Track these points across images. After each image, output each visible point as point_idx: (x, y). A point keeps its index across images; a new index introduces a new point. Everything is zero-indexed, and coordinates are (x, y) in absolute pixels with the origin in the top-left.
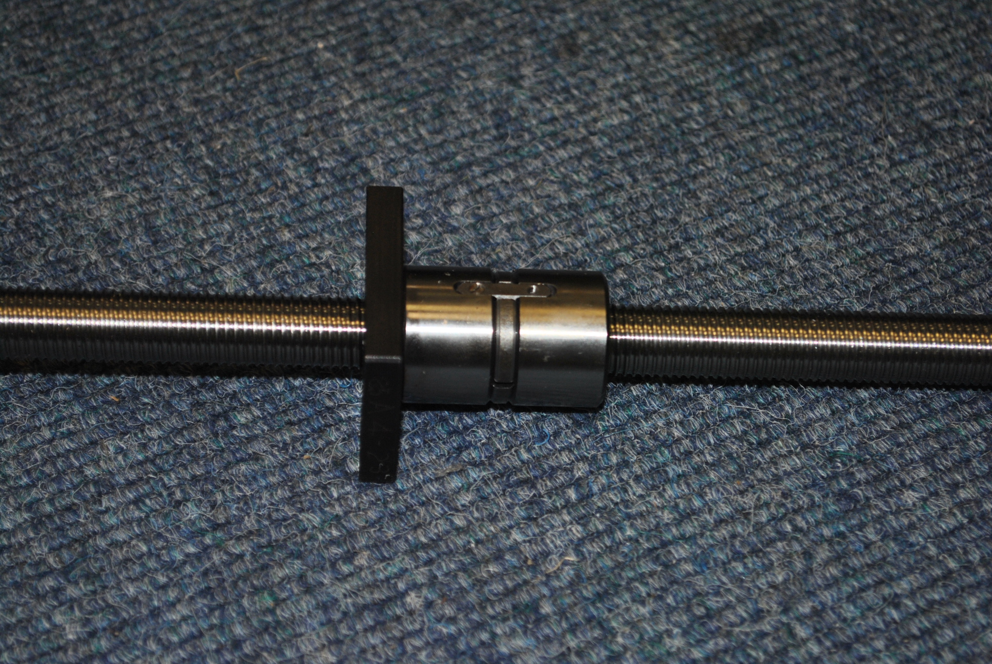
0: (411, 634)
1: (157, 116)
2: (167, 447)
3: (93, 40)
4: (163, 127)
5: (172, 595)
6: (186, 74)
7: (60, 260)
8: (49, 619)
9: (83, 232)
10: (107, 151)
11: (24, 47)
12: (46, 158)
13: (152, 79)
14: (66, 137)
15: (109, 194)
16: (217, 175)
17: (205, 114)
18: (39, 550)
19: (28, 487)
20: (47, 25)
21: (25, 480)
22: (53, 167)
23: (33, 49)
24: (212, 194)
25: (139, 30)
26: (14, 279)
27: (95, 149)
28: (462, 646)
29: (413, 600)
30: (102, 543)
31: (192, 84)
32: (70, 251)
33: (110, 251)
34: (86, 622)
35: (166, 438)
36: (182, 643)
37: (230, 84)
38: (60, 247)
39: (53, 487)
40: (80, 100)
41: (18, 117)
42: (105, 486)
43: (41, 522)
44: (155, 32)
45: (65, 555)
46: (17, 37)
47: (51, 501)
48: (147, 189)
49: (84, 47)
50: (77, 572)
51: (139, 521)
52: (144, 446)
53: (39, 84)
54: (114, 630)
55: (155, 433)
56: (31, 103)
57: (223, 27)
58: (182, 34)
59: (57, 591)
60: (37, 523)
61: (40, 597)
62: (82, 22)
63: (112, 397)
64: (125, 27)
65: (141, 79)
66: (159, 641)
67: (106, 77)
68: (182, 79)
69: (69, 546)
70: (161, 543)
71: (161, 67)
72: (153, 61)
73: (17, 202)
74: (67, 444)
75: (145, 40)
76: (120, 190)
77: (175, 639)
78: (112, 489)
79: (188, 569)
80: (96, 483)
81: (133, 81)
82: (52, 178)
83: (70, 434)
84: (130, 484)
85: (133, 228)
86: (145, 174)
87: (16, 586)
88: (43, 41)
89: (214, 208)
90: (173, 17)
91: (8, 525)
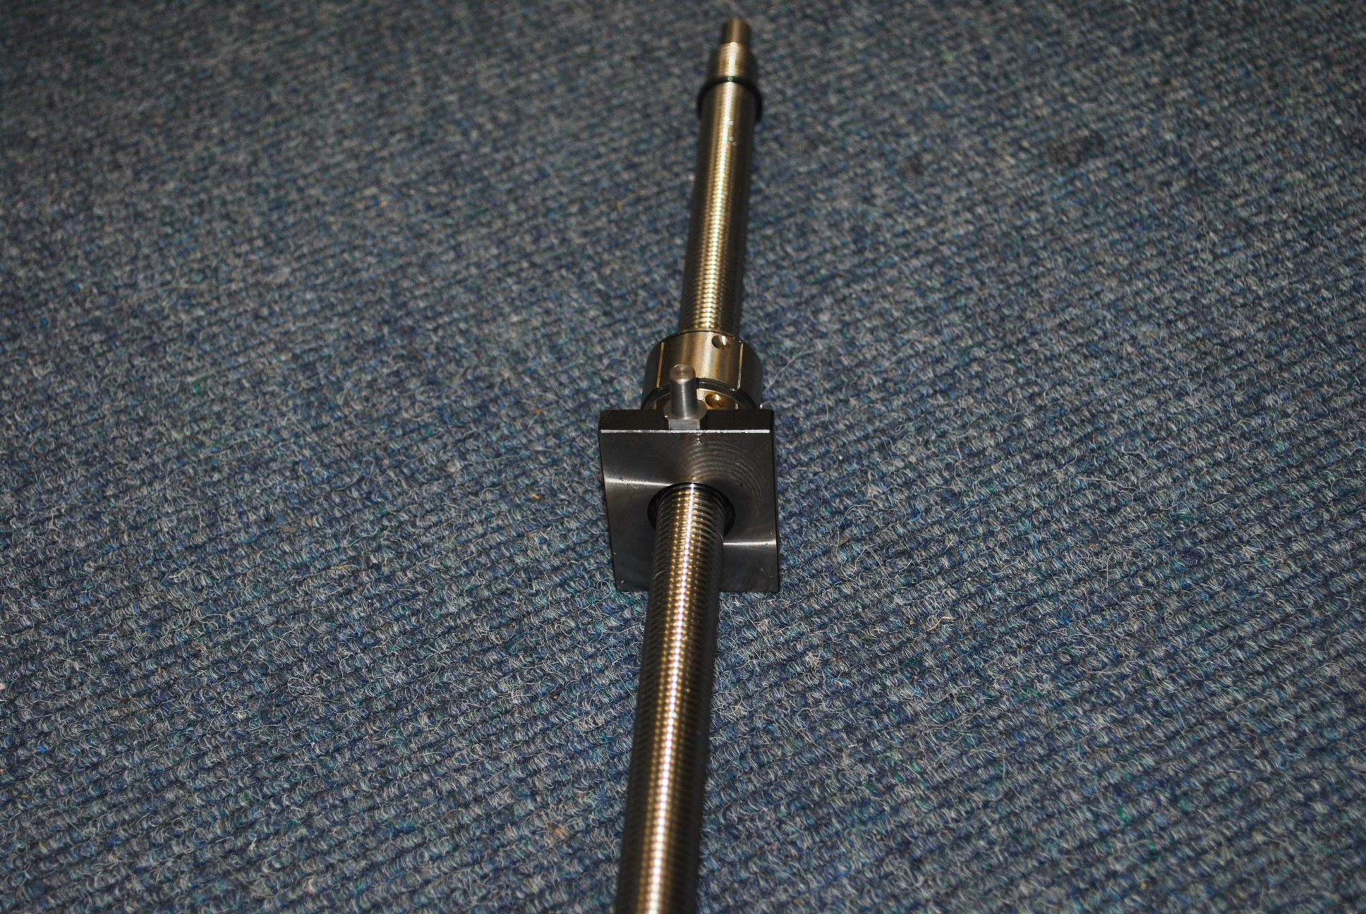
0: (811, 689)
1: (551, 248)
2: (585, 536)
3: (489, 185)
4: (557, 258)
5: (600, 662)
6: (574, 209)
7: (477, 379)
8: (496, 687)
9: (495, 353)
10: (510, 281)
11: (429, 194)
12: (457, 290)
13: (545, 216)
14: (473, 271)
15: (515, 319)
16: (609, 297)
17: (594, 244)
18: (482, 629)
19: (467, 576)
20: (448, 173)
21: (464, 570)
22: (464, 298)
23: (438, 195)
24: (606, 314)
25: (529, 172)
26: (439, 398)
27: (499, 280)
28: (857, 697)
29: (811, 659)
30: (536, 621)
31: (580, 218)
32: (485, 370)
33: (520, 368)
34: (528, 689)
35: (583, 529)
36: (612, 704)
37: (614, 216)
38: (476, 367)
39: (489, 575)
40: (483, 238)
41: (430, 255)
42: (534, 572)
43: (481, 605)
44: (543, 174)
45: (504, 631)
46: (422, 185)
47: (488, 587)
48: (548, 312)
49: (482, 191)
50: (516, 646)
51: (566, 600)
52: (564, 537)
53: (445, 226)
54: (552, 694)
55: (573, 525)
56: (440, 243)
57: (604, 166)
58: (567, 174)
59: (500, 664)
60: (478, 606)
61: (485, 669)
62: (478, 169)
63: (533, 495)
64: (517, 170)
65: (535, 216)
66: (592, 703)
67: (504, 216)
68: (571, 215)
69: (507, 625)
70: (586, 620)
71: (552, 204)
72: (544, 200)
73: (435, 330)
74: (498, 538)
75: (536, 181)
76: (525, 315)
77: (606, 700)
78: (540, 574)
79: (612, 640)
80: (526, 570)
81: (528, 219)
82: (464, 307)
83: (499, 529)
84: (555, 569)
85: (539, 348)
86: (545, 299)
87: (465, 660)
88: (445, 187)
89: (609, 326)
90: (558, 159)
91: (453, 609)
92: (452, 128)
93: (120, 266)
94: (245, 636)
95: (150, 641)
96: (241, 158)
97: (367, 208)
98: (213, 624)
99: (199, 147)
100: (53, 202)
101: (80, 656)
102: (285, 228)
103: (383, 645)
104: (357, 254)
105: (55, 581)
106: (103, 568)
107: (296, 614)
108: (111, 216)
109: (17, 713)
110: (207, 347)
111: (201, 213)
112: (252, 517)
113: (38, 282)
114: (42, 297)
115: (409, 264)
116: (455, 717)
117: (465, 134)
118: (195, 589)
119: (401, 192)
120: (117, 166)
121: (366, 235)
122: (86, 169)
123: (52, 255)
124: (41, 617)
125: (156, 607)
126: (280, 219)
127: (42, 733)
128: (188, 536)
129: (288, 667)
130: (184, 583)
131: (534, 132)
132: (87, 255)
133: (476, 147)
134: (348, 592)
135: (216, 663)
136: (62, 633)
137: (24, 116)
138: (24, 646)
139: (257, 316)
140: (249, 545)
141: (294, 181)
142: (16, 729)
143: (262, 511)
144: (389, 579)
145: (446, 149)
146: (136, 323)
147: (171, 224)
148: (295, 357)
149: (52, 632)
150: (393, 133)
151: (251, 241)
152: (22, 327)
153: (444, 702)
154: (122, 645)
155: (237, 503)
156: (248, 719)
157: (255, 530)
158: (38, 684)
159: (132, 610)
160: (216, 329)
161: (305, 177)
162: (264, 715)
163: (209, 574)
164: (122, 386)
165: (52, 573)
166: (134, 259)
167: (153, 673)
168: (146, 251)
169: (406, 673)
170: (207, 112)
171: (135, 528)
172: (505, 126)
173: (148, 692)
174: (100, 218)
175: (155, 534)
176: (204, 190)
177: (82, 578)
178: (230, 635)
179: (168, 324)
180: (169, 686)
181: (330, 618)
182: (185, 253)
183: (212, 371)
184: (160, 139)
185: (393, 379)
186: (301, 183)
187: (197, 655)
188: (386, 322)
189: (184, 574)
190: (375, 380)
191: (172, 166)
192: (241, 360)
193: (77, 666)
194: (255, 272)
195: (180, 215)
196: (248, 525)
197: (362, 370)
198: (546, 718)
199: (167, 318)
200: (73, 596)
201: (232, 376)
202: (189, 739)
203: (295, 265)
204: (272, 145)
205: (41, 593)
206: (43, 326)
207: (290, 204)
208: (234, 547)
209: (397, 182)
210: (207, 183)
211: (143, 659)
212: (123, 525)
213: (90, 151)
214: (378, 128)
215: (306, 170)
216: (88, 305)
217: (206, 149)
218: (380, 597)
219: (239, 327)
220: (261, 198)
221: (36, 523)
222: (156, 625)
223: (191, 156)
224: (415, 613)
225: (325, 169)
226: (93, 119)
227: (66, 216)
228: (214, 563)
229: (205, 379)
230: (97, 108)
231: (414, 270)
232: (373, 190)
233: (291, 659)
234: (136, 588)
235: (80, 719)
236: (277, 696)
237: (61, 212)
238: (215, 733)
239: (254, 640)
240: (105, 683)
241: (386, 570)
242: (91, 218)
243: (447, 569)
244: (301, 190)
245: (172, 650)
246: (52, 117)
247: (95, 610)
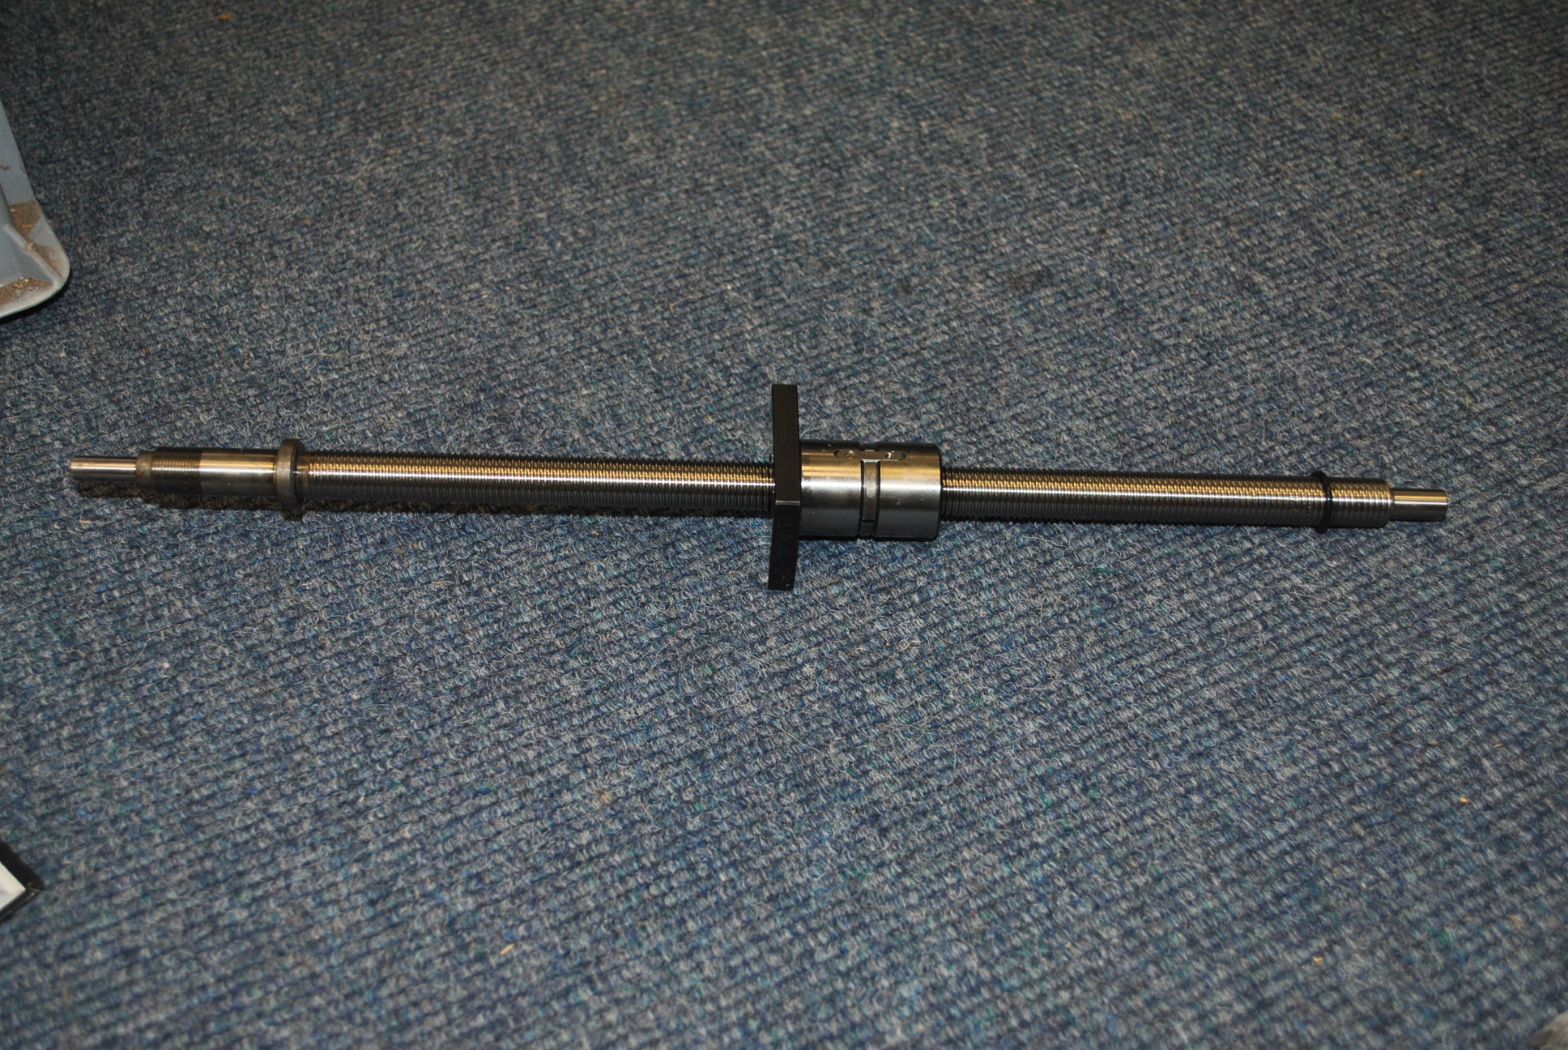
0: (807, 693)
1: (616, 337)
2: (633, 566)
3: (569, 285)
4: (621, 346)
5: (642, 666)
6: (635, 307)
7: (554, 438)
8: (559, 682)
9: (569, 418)
10: (582, 362)
11: (521, 290)
12: (539, 367)
13: (612, 312)
14: (553, 352)
15: (585, 392)
16: (660, 378)
17: (649, 336)
18: (549, 636)
19: (539, 593)
20: (537, 275)
21: (537, 589)
22: (545, 374)
23: (527, 291)
24: (657, 391)
25: (601, 277)
26: (522, 450)
27: (574, 361)
28: (843, 701)
29: (808, 670)
30: (592, 631)
31: (640, 315)
32: (560, 432)
33: (588, 431)
34: (584, 684)
35: (633, 560)
36: (650, 699)
37: (666, 314)
38: (553, 429)
39: (557, 594)
40: (562, 327)
41: (519, 339)
42: (592, 593)
43: (549, 617)
44: (613, 280)
45: (567, 638)
46: (516, 283)
47: (556, 603)
48: (611, 388)
49: (563, 290)
50: (576, 650)
51: (617, 616)
52: (618, 566)
53: (533, 316)
54: (603, 689)
55: (625, 557)
56: (528, 330)
57: (661, 275)
58: (631, 280)
59: (563, 664)
60: (547, 618)
61: (551, 667)
62: (561, 272)
63: (594, 532)
64: (591, 275)
65: (604, 312)
66: (635, 697)
67: (578, 310)
68: (633, 311)
69: (569, 634)
70: (632, 632)
71: (617, 303)
72: (612, 299)
73: (521, 398)
74: (565, 564)
75: (606, 284)
76: (593, 389)
77: (645, 695)
78: (597, 594)
79: (652, 649)
80: (586, 591)
81: (598, 313)
82: (545, 381)
83: (566, 558)
84: (609, 591)
85: (603, 416)
86: (610, 378)
87: (535, 660)
88: (534, 286)
89: (659, 401)
90: (625, 268)
91: (527, 619)
92: (541, 239)
93: (273, 336)
94: (361, 634)
95: (285, 634)
96: (372, 255)
97: (471, 299)
98: (336, 623)
99: (339, 245)
100: (222, 283)
101: (230, 644)
102: (405, 312)
103: (470, 646)
104: (461, 335)
105: (212, 583)
106: (250, 575)
107: (402, 618)
108: (267, 297)
109: (178, 687)
110: (339, 404)
111: (339, 297)
112: (370, 540)
113: (207, 346)
114: (209, 358)
115: (503, 345)
116: (526, 705)
117: (551, 244)
118: (323, 595)
119: (499, 288)
120: (274, 257)
121: (469, 320)
122: (248, 258)
123: (219, 325)
124: (200, 612)
125: (291, 608)
126: (402, 305)
127: (197, 704)
128: (319, 553)
129: (395, 660)
130: (314, 590)
131: (606, 245)
132: (246, 326)
133: (560, 254)
134: (445, 602)
135: (338, 654)
136: (216, 625)
137: (201, 214)
138: (185, 635)
139: (380, 381)
140: (367, 561)
141: (414, 275)
142: (176, 700)
143: (378, 536)
144: (477, 593)
145: (535, 255)
146: (283, 382)
147: (314, 305)
148: (409, 415)
149: (208, 624)
150: (494, 241)
151: (377, 321)
152: (192, 381)
153: (517, 692)
154: (263, 637)
155: (358, 528)
156: (361, 699)
157: (372, 550)
158: (195, 665)
159: (272, 609)
160: (347, 390)
161: (422, 272)
162: (374, 696)
163: (334, 583)
164: (270, 432)
165: (209, 578)
166: (284, 331)
167: (287, 660)
168: (293, 325)
169: (488, 668)
170: (346, 217)
171: (276, 544)
172: (583, 240)
173: (282, 675)
174: (258, 298)
175: (292, 550)
176: (341, 279)
177: (233, 582)
178: (349, 632)
179: (309, 384)
180: (299, 670)
181: (429, 622)
182: (324, 328)
183: (343, 423)
184: (308, 237)
185: (486, 436)
186: (419, 276)
187: (322, 647)
188: (483, 390)
189: (316, 583)
190: (472, 435)
191: (317, 259)
192: (366, 415)
193: (227, 652)
194: (380, 346)
195: (322, 298)
196: (366, 546)
197: (462, 427)
198: (597, 708)
199: (308, 379)
200: (225, 597)
201: (358, 428)
202: (314, 714)
203: (412, 342)
204: (398, 246)
205: (200, 593)
206: (210, 381)
207: (409, 293)
208: (355, 563)
209: (496, 279)
210: (345, 273)
211: (280, 648)
212: (267, 542)
213: (252, 244)
214: (482, 237)
215: (424, 267)
216: (246, 366)
217: (345, 246)
218: (469, 607)
219: (365, 389)
220: (387, 287)
221: (197, 537)
222: (290, 622)
223: (332, 251)
224: (497, 621)
225: (439, 267)
226: (255, 219)
227: (231, 295)
228: (338, 575)
229: (337, 429)
230: (259, 210)
231: (507, 350)
232: (477, 285)
233: (398, 653)
234: (276, 592)
235: (228, 694)
236: (385, 682)
237: (227, 291)
238: (334, 709)
239: (369, 637)
240: (248, 666)
241: (475, 586)
242: (251, 297)
243: (524, 588)
244: (418, 282)
245: (303, 642)
246: (223, 216)
247: (243, 608)
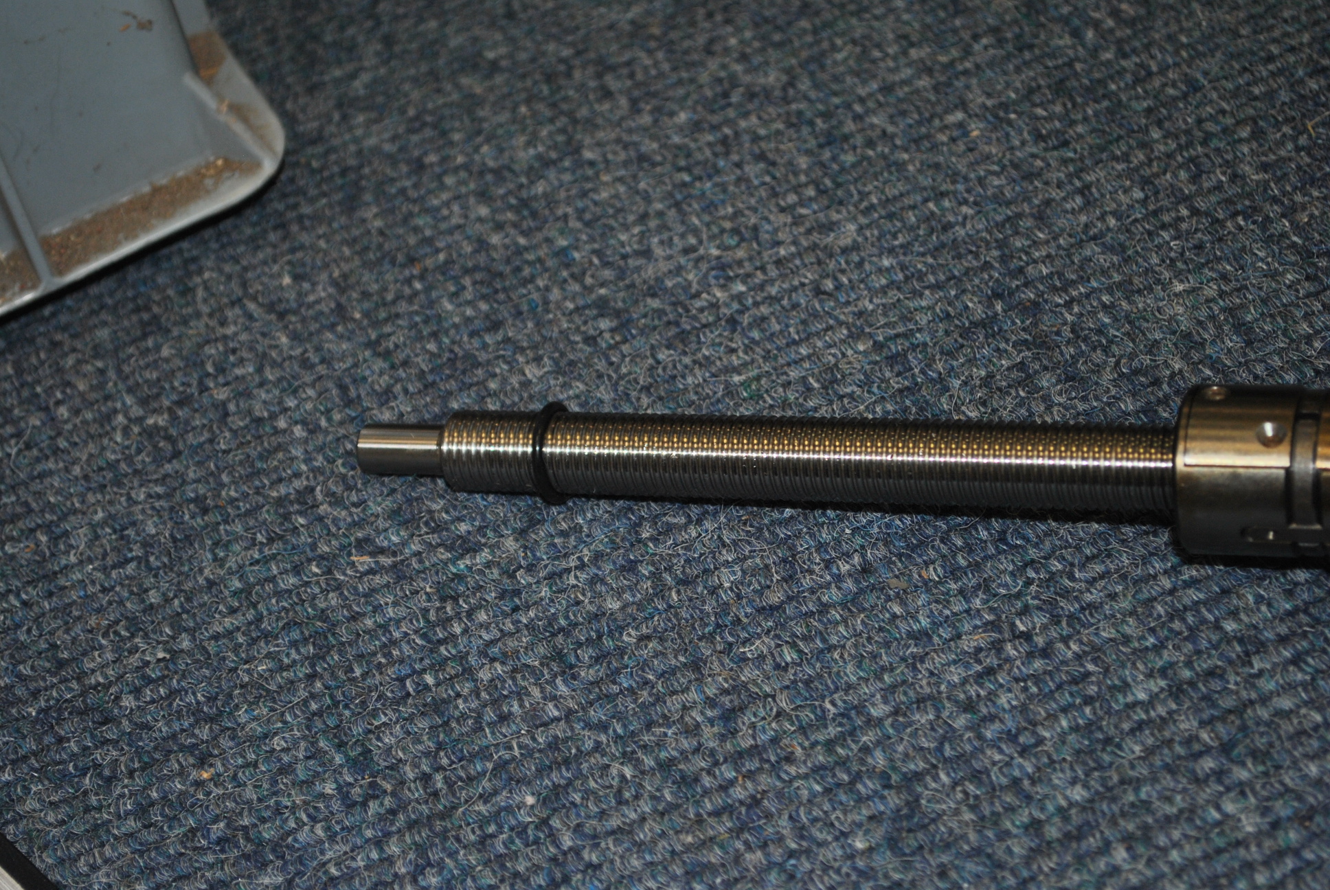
1: (1219, 187)
3: (1120, 101)
4: (1229, 201)
6: (1244, 133)
7: (1136, 372)
8: (1218, 808)
9: (1158, 335)
10: (1166, 235)
11: (1037, 118)
12: (1090, 249)
13: (1204, 143)
14: (1112, 222)
15: (1179, 287)
16: (1310, 255)
17: (1278, 180)
18: (1187, 724)
19: (1157, 649)
20: (1059, 88)
21: (1152, 640)
22: (1103, 260)
23: (1049, 119)
24: (1308, 278)
25: (1174, 85)
26: (1084, 399)
27: (1150, 233)
30: (1264, 713)
31: (1254, 145)
32: (1147, 360)
33: (1196, 356)
37: (1303, 141)
38: (1132, 357)
39: (1189, 647)
40: (1119, 176)
41: (1048, 202)
43: (1180, 690)
44: (1194, 87)
45: (1220, 728)
46: (1025, 106)
47: (1189, 664)
48: (1224, 277)
49: (1110, 111)
50: (1239, 750)
51: (1304, 685)
52: (1289, 594)
53: (1065, 162)
54: (1303, 818)
56: (1060, 185)
57: (1281, 72)
58: (1230, 86)
59: (1219, 774)
60: (1177, 691)
61: (1199, 781)
62: (1102, 82)
64: (1157, 82)
65: (1190, 144)
67: (1143, 145)
68: (1240, 140)
69: (1223, 719)
71: (1210, 127)
72: (1200, 121)
73: (1068, 305)
74: (1194, 595)
75: (1185, 96)
76: (1192, 282)
78: (1261, 647)
80: (1240, 640)
81: (1180, 148)
82: (1104, 272)
84: (1283, 640)
85: (1219, 327)
86: (1219, 259)
87: (1169, 769)
88: (1058, 109)
89: (1316, 295)
90: (1213, 64)
91: (1142, 696)
92: (1057, 28)
93: (626, 227)
94: (852, 733)
95: (722, 738)
96: (772, 78)
97: (953, 140)
98: (807, 715)
99: (713, 64)
100: (529, 144)
101: (628, 757)
102: (843, 170)
103: (1048, 747)
104: (946, 204)
105: (586, 654)
106: (648, 638)
107: (921, 701)
108: (607, 161)
109: (553, 837)
110: (756, 334)
111: (727, 154)
112: (844, 568)
113: (519, 251)
114: (527, 272)
115: (1019, 216)
116: (1164, 851)
117: (1076, 34)
118: (777, 667)
119: (997, 117)
120: (607, 94)
121: (955, 177)
122: (566, 99)
123: (534, 214)
124: (572, 704)
125: (725, 692)
126: (834, 158)
127: (590, 865)
128: (760, 593)
129: (918, 776)
130: (762, 657)
131: (1174, 27)
132: (580, 213)
133: (1094, 52)
134: (990, 672)
135: (818, 770)
136: (603, 727)
137: (477, 31)
138: (554, 745)
139: (818, 292)
140: (844, 605)
141: (848, 106)
142: (554, 860)
143: (856, 559)
144: (1046, 653)
145: (1052, 56)
146: (655, 303)
147: (688, 169)
148: (878, 346)
149: (588, 726)
150: (976, 37)
151: (796, 189)
152: (505, 312)
153: (1146, 828)
154: (685, 744)
155: (821, 547)
156: (871, 849)
157: (849, 584)
158: (577, 798)
159: (693, 695)
160: (765, 310)
161: (862, 100)
162: (892, 843)
163: (794, 645)
164: (647, 389)
165: (580, 645)
166: (643, 218)
167: (732, 782)
168: (659, 206)
169: (1086, 786)
170: (719, 18)
171: (685, 582)
172: (1132, 22)
173: (728, 809)
174: (592, 164)
175: (713, 591)
176: (727, 122)
177: (621, 651)
178: (833, 731)
179: (698, 304)
180: (755, 802)
181: (969, 706)
182: (710, 207)
183: (767, 367)
184: (660, 55)
185: (1015, 374)
186: (858, 108)
187: (790, 759)
188: (998, 296)
189: (760, 645)
190: (991, 376)
191: (681, 92)
192: (804, 351)
193: (628, 772)
194: (809, 232)
195: (699, 157)
196: (839, 578)
197: (971, 361)
198: (1296, 853)
199: (697, 295)
200: (613, 675)
201: (794, 374)
202: (792, 877)
203: (863, 220)
204: (811, 59)
205: (569, 672)
206: (533, 310)
207: (846, 138)
208: (824, 608)
209: (989, 103)
210: (731, 113)
211: (716, 764)
212: (668, 578)
213: (569, 75)
214: (955, 31)
215: (862, 91)
216: (589, 281)
217: (724, 67)
218: (1036, 678)
219: (795, 306)
220: (805, 130)
221: (551, 576)
222: (729, 716)
223: (704, 78)
224: (1088, 700)
225: (887, 89)
226: (567, 31)
227: (547, 163)
228: (799, 630)
229: (758, 378)
230: (572, 17)
231: (1029, 223)
232: (959, 116)
233: (922, 765)
234: (696, 665)
235: (640, 845)
236: (909, 817)
237: (539, 157)
238: (826, 868)
239: (867, 738)
240: (668, 797)
241: (1040, 641)
242: (579, 164)
243: (1127, 640)
244: (858, 118)
245: (755, 751)
246: (515, 32)
247: (644, 695)
